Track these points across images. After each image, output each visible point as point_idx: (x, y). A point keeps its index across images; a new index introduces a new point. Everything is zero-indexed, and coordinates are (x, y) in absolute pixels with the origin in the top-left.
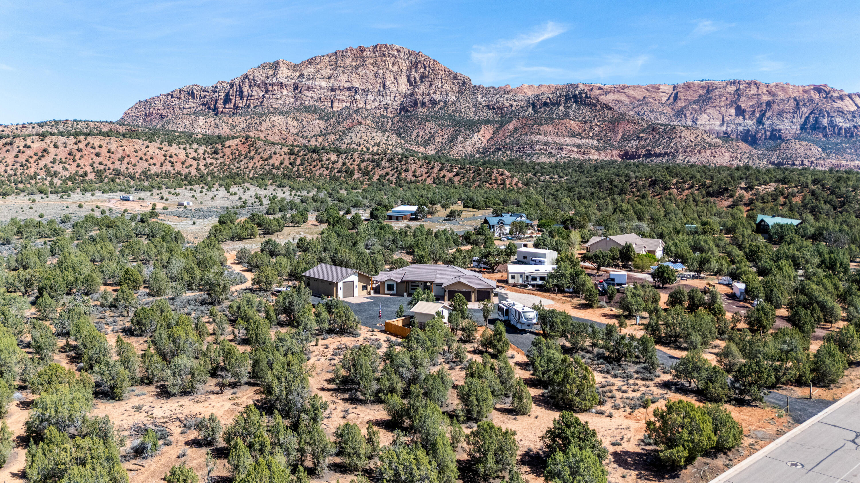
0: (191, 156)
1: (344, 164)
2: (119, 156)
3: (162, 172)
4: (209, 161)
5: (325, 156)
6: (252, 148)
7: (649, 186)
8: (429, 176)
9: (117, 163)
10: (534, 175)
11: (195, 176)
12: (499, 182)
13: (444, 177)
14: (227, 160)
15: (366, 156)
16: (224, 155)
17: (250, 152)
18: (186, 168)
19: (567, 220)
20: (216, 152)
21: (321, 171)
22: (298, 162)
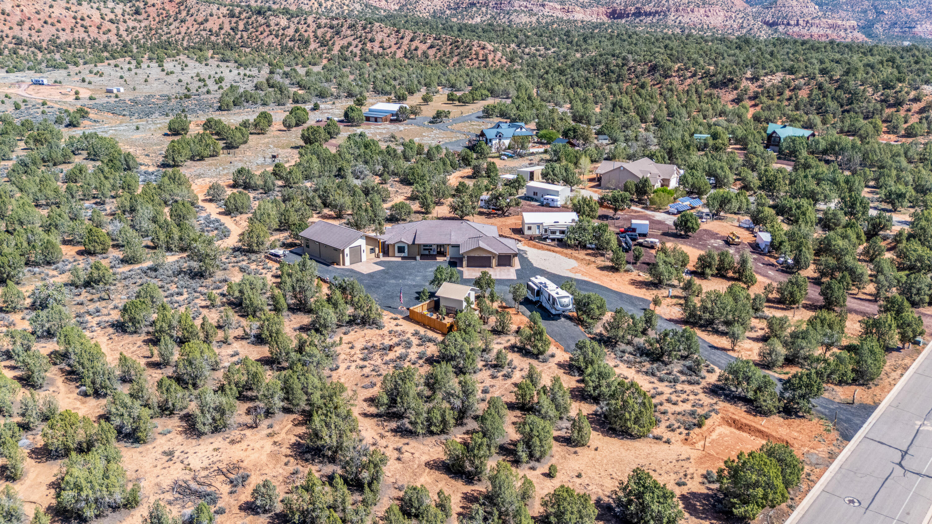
0: (107, 18)
1: (297, 31)
2: (17, 19)
3: (74, 40)
4: (131, 24)
5: (273, 21)
6: (182, 8)
7: (649, 72)
8: (399, 48)
9: (17, 28)
10: (518, 46)
11: (117, 44)
12: (481, 58)
13: (416, 49)
14: (152, 23)
15: (323, 21)
16: (149, 16)
17: (180, 12)
18: (104, 34)
19: (569, 130)
20: (137, 12)
21: (270, 39)
22: (241, 26)
